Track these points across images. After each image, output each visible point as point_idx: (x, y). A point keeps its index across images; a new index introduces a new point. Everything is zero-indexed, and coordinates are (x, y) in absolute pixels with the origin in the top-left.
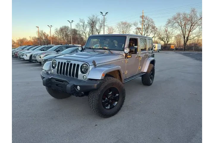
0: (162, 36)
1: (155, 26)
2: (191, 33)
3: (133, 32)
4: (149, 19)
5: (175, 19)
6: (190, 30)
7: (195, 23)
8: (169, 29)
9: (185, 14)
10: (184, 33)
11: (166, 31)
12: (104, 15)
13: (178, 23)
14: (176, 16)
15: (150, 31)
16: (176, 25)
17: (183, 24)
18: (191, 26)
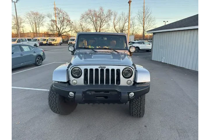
0: (78, 30)
1: (70, 19)
2: (101, 28)
3: (48, 24)
4: (63, 12)
5: (87, 14)
6: (101, 26)
7: (103, 20)
8: (84, 24)
9: (95, 11)
10: (96, 28)
11: (81, 25)
12: (15, 2)
13: (90, 18)
14: (88, 12)
15: (65, 24)
16: (89, 20)
17: (94, 20)
18: (101, 22)
